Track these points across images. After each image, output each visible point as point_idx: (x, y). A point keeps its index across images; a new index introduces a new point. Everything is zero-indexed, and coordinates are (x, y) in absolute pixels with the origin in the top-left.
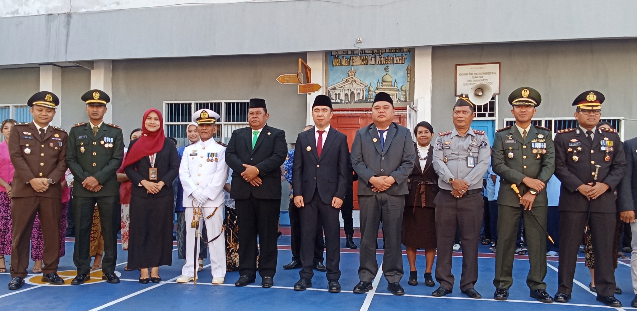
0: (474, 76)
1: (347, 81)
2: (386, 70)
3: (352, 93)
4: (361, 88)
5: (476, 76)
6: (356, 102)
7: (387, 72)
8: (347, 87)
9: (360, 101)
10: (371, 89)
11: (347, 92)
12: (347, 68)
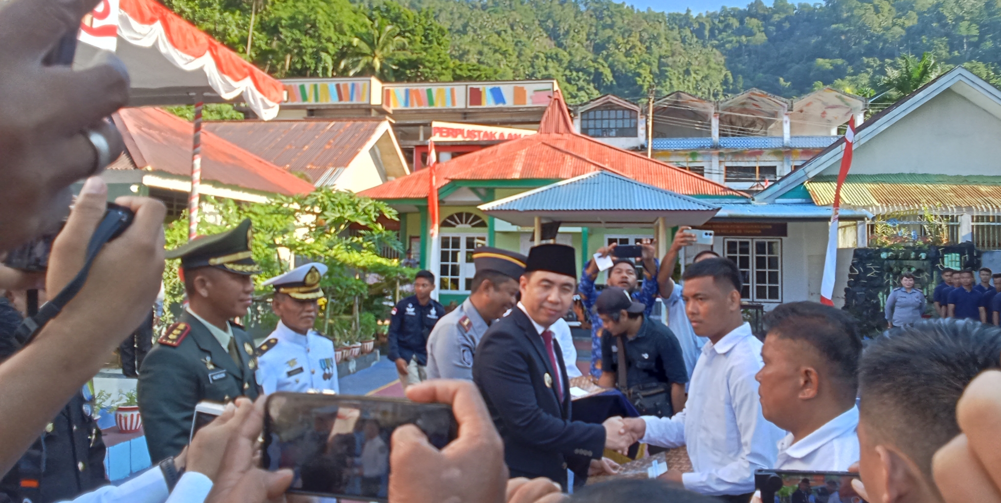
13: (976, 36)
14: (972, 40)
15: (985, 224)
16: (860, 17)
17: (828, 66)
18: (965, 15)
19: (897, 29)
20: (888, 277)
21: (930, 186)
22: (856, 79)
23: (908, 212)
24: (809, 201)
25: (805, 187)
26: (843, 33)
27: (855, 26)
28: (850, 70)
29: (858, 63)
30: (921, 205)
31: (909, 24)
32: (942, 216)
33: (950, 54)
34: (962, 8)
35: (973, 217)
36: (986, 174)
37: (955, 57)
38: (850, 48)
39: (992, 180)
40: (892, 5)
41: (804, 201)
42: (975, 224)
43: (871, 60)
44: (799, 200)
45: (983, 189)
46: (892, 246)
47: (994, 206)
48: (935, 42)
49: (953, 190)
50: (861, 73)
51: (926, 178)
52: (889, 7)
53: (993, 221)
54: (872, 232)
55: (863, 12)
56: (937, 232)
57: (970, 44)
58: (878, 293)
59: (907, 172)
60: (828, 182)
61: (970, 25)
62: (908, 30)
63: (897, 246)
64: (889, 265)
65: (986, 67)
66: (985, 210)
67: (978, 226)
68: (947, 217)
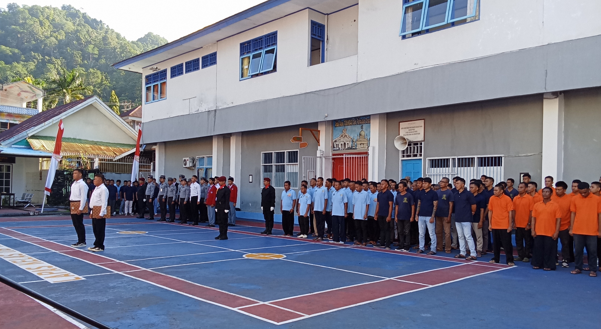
0: (409, 129)
1: (342, 136)
2: (362, 128)
3: (345, 143)
4: (349, 140)
5: (411, 129)
6: (346, 149)
7: (362, 129)
8: (342, 140)
9: (349, 149)
10: (354, 140)
11: (342, 143)
12: (341, 128)
13: (97, 54)
14: (95, 56)
15: (104, 162)
16: (31, 25)
17: (8, 52)
18: (92, 41)
19: (53, 39)
20: (67, 182)
21: (82, 145)
22: (27, 65)
23: (75, 156)
24: (29, 147)
25: (27, 140)
26: (19, 32)
27: (27, 30)
28: (23, 57)
29: (28, 54)
30: (80, 153)
31: (60, 37)
32: (88, 158)
33: (83, 62)
34: (90, 37)
35: (99, 159)
36: (103, 141)
37: (85, 64)
38: (23, 43)
39: (106, 144)
40: (50, 23)
41: (26, 147)
42: (100, 162)
43: (36, 54)
44: (23, 147)
45: (102, 147)
46: (68, 169)
47: (107, 156)
48: (75, 53)
49: (91, 147)
50: (30, 61)
51: (80, 141)
52: (49, 23)
53: (107, 161)
54: (61, 163)
55: (33, 23)
56: (86, 165)
57: (94, 59)
58: (62, 188)
59: (72, 137)
60: (38, 139)
61: (94, 48)
62: (60, 41)
63: (71, 169)
64: (67, 177)
65: (102, 74)
66: (104, 157)
67: (101, 163)
68: (90, 158)
